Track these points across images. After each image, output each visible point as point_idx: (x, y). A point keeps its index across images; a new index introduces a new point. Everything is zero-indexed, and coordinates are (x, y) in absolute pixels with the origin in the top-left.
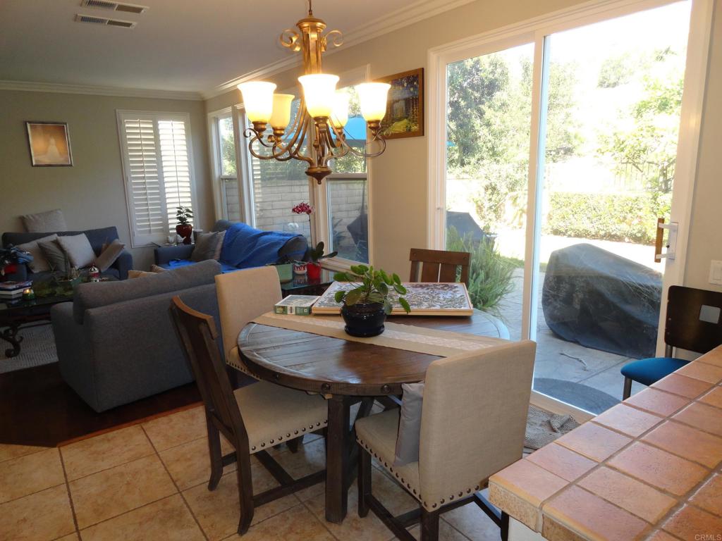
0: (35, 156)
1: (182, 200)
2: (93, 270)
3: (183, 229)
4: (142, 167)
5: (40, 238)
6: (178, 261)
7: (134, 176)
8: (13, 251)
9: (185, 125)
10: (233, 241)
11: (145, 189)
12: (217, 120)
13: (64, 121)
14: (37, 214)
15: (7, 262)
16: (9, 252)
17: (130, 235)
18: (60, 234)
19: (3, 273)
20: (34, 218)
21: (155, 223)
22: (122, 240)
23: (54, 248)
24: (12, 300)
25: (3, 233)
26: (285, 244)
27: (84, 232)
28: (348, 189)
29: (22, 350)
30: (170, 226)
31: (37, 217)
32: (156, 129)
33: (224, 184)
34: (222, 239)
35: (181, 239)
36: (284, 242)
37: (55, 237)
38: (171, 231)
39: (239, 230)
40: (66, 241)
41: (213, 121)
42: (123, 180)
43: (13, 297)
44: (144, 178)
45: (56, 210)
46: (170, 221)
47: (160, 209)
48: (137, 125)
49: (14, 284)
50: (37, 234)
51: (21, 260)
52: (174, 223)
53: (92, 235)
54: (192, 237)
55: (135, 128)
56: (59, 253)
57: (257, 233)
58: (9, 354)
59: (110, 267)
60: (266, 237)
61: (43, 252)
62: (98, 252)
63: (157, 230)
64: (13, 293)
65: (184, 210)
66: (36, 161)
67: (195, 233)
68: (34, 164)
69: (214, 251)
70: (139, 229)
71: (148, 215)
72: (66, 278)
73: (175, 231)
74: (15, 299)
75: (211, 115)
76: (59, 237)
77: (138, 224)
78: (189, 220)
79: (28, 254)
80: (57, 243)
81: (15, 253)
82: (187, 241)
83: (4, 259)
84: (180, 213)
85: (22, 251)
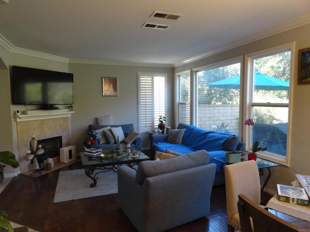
0: (104, 91)
1: (161, 112)
2: (128, 145)
3: (161, 126)
4: (146, 97)
5: (103, 128)
6: (161, 142)
7: (142, 101)
8: (94, 134)
9: (165, 78)
10: (190, 134)
11: (146, 107)
12: (179, 76)
13: (117, 77)
14: (103, 117)
15: (91, 139)
16: (92, 134)
17: (138, 127)
18: (112, 126)
19: (89, 144)
20: (101, 118)
21: (149, 123)
22: (135, 130)
23: (109, 133)
24: (94, 158)
25: (89, 125)
26: (226, 140)
27: (120, 126)
28: (231, 109)
29: (98, 184)
30: (155, 125)
31: (102, 118)
32: (153, 80)
33: (180, 106)
34: (183, 133)
35: (161, 131)
36: (226, 139)
37: (109, 128)
38: (155, 127)
39: (193, 129)
40: (114, 130)
41: (178, 76)
42: (138, 103)
43: (94, 157)
44: (146, 102)
45: (110, 115)
46: (155, 122)
47: (151, 117)
48: (145, 79)
49: (95, 150)
50: (102, 126)
51: (97, 138)
52: (157, 123)
53: (124, 127)
54: (165, 130)
55: (145, 80)
56: (111, 135)
57: (205, 132)
58: (92, 186)
59: (132, 143)
60: (211, 134)
61: (104, 134)
62: (126, 135)
63: (149, 126)
64: (95, 154)
65: (162, 117)
66: (104, 94)
67: (167, 128)
68: (104, 95)
69: (179, 139)
70: (142, 125)
71: (146, 119)
72: (117, 149)
73: (158, 127)
74: (95, 157)
75: (177, 74)
76: (111, 128)
77: (142, 123)
78: (164, 122)
79: (99, 135)
80: (110, 130)
81: (95, 135)
82: (163, 132)
83: (90, 137)
84: (161, 118)
85: (97, 134)
